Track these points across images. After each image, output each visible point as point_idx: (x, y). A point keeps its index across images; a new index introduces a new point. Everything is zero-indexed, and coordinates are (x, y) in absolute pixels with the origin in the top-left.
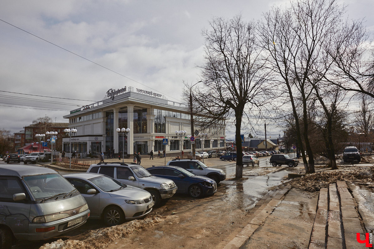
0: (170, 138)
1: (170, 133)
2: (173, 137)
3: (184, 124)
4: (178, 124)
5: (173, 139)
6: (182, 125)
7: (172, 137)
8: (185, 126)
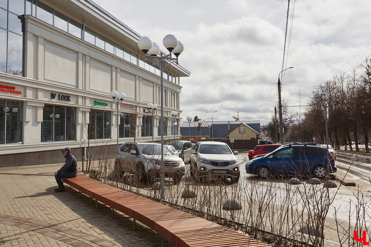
0: (43, 98)
1: (41, 79)
2: (53, 96)
3: (92, 62)
4: (74, 56)
5: (54, 100)
6: (85, 63)
7: (50, 96)
8: (94, 68)
